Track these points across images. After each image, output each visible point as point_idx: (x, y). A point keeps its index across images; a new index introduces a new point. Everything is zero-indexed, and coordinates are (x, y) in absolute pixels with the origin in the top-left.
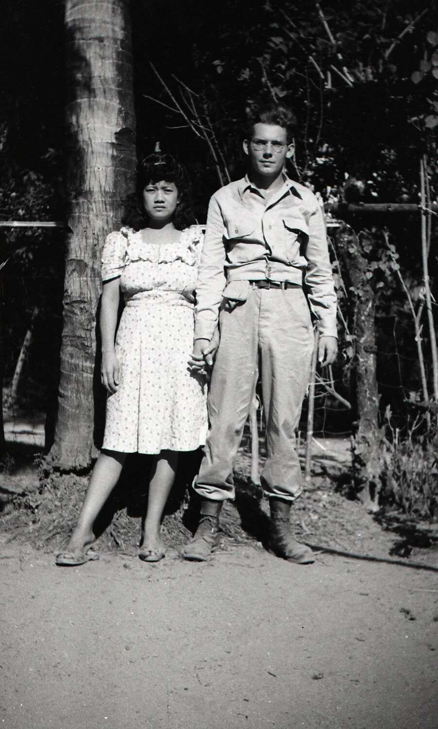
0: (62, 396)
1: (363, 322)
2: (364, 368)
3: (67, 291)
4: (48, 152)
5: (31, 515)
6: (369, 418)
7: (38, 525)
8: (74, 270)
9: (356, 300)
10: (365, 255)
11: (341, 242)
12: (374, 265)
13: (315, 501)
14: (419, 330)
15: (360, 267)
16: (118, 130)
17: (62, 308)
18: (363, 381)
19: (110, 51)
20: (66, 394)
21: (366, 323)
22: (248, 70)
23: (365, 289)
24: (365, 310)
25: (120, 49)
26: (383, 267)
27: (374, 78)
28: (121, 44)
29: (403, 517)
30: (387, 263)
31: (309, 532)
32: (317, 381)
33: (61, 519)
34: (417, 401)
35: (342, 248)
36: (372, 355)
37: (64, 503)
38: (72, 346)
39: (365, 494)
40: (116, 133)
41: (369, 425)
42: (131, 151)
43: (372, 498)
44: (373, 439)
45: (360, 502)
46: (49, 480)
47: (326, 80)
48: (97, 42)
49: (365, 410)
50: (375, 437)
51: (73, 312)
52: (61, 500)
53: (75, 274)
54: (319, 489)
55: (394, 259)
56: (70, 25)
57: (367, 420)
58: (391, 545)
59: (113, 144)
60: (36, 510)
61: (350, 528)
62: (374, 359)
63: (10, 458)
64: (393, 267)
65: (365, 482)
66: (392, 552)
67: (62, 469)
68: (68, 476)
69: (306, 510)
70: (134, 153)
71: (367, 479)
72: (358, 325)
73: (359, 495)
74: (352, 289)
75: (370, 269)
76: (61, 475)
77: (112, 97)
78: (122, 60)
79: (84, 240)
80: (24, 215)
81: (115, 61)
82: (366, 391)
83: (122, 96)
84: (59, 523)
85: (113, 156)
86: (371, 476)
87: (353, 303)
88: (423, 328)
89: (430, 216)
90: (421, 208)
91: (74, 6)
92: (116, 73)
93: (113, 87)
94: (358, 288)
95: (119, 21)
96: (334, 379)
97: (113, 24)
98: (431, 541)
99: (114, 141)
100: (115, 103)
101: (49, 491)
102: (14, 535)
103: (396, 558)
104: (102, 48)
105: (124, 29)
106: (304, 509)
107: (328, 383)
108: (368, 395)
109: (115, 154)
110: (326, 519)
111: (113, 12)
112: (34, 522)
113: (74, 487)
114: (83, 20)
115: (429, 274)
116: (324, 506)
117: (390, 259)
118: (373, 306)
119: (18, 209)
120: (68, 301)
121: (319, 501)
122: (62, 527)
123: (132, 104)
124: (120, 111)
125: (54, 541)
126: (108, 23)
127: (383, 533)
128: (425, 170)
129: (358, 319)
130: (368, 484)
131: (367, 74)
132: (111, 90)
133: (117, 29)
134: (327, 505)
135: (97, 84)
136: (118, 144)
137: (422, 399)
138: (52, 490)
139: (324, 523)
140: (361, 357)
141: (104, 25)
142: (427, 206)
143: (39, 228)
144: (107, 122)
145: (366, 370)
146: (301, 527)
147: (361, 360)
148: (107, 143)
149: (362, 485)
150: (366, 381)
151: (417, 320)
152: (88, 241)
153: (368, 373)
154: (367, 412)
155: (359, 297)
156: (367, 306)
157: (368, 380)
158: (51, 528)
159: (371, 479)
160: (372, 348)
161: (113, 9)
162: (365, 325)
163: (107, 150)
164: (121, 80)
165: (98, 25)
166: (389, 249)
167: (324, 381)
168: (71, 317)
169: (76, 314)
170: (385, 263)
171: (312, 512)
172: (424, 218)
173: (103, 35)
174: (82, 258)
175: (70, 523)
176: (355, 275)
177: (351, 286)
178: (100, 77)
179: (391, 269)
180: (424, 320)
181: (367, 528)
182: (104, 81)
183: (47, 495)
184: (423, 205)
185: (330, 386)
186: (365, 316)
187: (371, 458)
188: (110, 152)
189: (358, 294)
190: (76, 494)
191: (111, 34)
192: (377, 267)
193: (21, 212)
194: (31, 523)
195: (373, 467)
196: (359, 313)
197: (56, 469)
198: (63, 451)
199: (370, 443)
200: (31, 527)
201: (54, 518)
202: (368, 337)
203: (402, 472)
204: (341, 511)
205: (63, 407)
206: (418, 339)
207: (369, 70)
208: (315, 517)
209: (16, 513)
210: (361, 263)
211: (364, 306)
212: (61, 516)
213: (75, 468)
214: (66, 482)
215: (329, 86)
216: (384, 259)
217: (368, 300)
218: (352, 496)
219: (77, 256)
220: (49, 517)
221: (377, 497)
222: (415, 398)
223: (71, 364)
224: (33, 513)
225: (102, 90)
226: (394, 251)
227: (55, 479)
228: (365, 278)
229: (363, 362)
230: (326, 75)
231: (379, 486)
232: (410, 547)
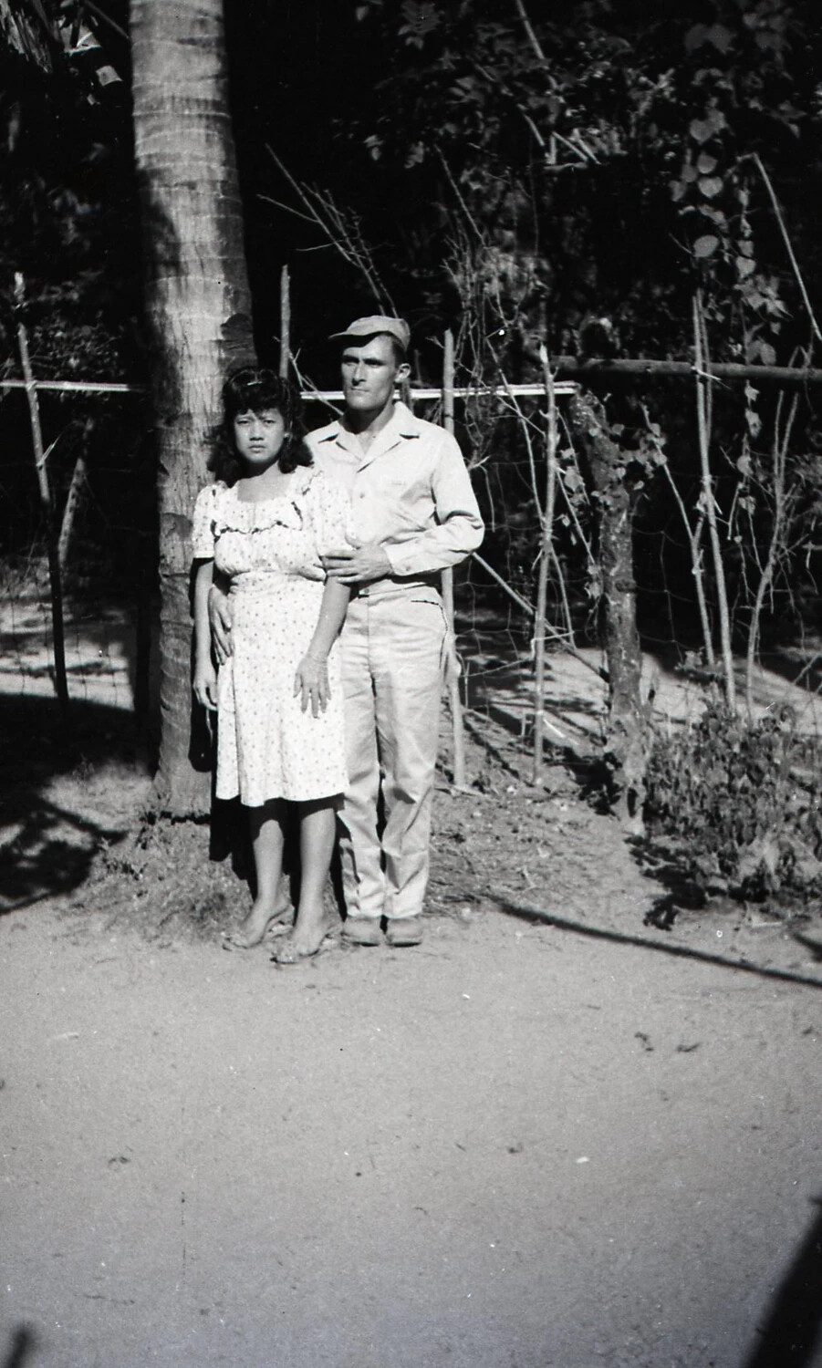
0: (167, 708)
1: (615, 544)
2: (616, 615)
3: (164, 557)
5: (134, 883)
6: (625, 692)
7: (146, 899)
8: (172, 530)
9: (602, 510)
10: (614, 439)
11: (577, 418)
12: (629, 457)
13: (548, 821)
14: (697, 557)
15: (606, 457)
16: (226, 319)
17: (160, 581)
18: (616, 636)
19: (207, 199)
20: (172, 706)
21: (618, 546)
23: (615, 493)
24: (616, 526)
25: (222, 197)
26: (642, 459)
27: (622, 148)
28: (222, 187)
29: (672, 845)
30: (648, 452)
31: (533, 885)
32: (548, 633)
33: (178, 891)
34: (697, 666)
35: (579, 426)
36: (628, 595)
37: (181, 864)
38: (177, 637)
39: (621, 807)
40: (223, 325)
41: (627, 702)
42: (246, 346)
43: (632, 813)
44: (634, 724)
45: (615, 818)
46: (156, 829)
47: (547, 148)
48: (186, 189)
49: (620, 679)
50: (636, 719)
51: (175, 589)
52: (176, 860)
53: (175, 536)
54: (555, 795)
55: (658, 447)
56: (142, 164)
57: (622, 694)
58: (648, 906)
59: (219, 342)
60: (141, 876)
61: (594, 873)
62: (632, 600)
64: (656, 461)
65: (622, 789)
66: (651, 919)
67: (173, 815)
68: (184, 824)
69: (533, 842)
70: (252, 348)
71: (625, 785)
72: (606, 549)
73: (613, 807)
74: (595, 494)
75: (622, 462)
76: (173, 823)
77: (214, 270)
78: (225, 213)
79: (186, 487)
80: (79, 366)
81: (215, 216)
82: (620, 651)
83: (227, 267)
84: (175, 896)
85: (220, 361)
86: (631, 781)
87: (599, 515)
88: (704, 554)
89: (709, 384)
90: (695, 372)
91: (148, 134)
92: (217, 233)
93: (214, 255)
94: (604, 493)
95: (217, 152)
96: (573, 628)
97: (208, 159)
98: (707, 895)
99: (221, 337)
100: (218, 279)
101: (158, 846)
102: (113, 916)
103: (652, 934)
104: (195, 197)
105: (224, 164)
106: (530, 840)
107: (565, 635)
108: (624, 657)
109: (223, 355)
110: (561, 858)
111: (207, 141)
112: (140, 895)
113: (193, 840)
114: (161, 157)
115: (711, 472)
116: (561, 831)
117: (652, 446)
118: (628, 517)
119: (68, 358)
120: (167, 573)
121: (555, 820)
122: (181, 903)
123: (244, 274)
124: (227, 291)
125: (171, 925)
126: (201, 159)
127: (643, 881)
128: (700, 313)
129: (606, 539)
130: (626, 792)
131: (614, 143)
132: (211, 260)
133: (215, 166)
134: (566, 829)
135: (188, 256)
136: (227, 341)
137: (705, 662)
138: (162, 845)
139: (557, 867)
140: (613, 599)
141: (194, 163)
142: (705, 370)
144: (209, 311)
145: (620, 618)
146: (523, 875)
147: (612, 603)
148: (211, 341)
149: (618, 794)
150: (620, 636)
151: (695, 541)
152: (192, 488)
153: (624, 625)
154: (623, 683)
155: (607, 507)
156: (620, 519)
157: (623, 633)
158: (165, 904)
159: (630, 785)
160: (627, 584)
161: (208, 135)
162: (616, 549)
163: (211, 351)
164: (225, 243)
165: (186, 163)
166: (650, 431)
167: (560, 632)
168: (173, 597)
169: (180, 593)
170: (645, 452)
171: (542, 846)
172: (700, 386)
173: (194, 179)
174: (185, 514)
175: (190, 895)
176: (600, 471)
177: (595, 489)
178: (194, 242)
179: (653, 463)
180: (706, 542)
181: (619, 871)
182: (201, 248)
183: (153, 851)
184: (698, 368)
185: (567, 639)
186: (616, 534)
187: (630, 754)
188: (216, 354)
189: (605, 503)
190: (197, 852)
191: (206, 175)
192: (632, 460)
193: (73, 362)
194: (135, 897)
195: (635, 767)
196: (607, 530)
197: (166, 815)
198: (174, 789)
199: (628, 732)
200: (137, 903)
201: (168, 888)
202: (622, 566)
203: (673, 780)
204: (587, 837)
205: (170, 726)
206: (697, 572)
207: (615, 136)
208: (544, 854)
209: (111, 879)
210: (609, 453)
211: (614, 520)
212: (178, 885)
213: (193, 814)
214: (181, 834)
215: (551, 158)
216: (643, 447)
217: (620, 511)
218: (603, 808)
219: (176, 510)
220: (160, 886)
221: (640, 811)
222: (695, 660)
223: (178, 664)
224: (136, 878)
225: (198, 263)
226: (658, 434)
227: (165, 829)
228: (614, 478)
229: (615, 606)
230: (547, 143)
231: (642, 794)
232: (675, 907)
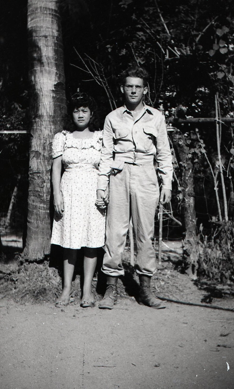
0: (29, 222)
1: (187, 180)
2: (188, 204)
3: (30, 167)
4: (24, 92)
5: (14, 285)
6: (191, 230)
7: (18, 289)
8: (34, 157)
9: (183, 169)
10: (187, 145)
11: (175, 139)
12: (192, 150)
13: (163, 275)
14: (216, 184)
15: (185, 151)
16: (56, 83)
17: (28, 176)
18: (188, 212)
19: (51, 42)
20: (31, 221)
21: (189, 181)
22: (125, 49)
23: (187, 163)
24: (188, 174)
25: (56, 42)
26: (197, 151)
27: (191, 53)
28: (56, 38)
29: (209, 282)
30: (199, 149)
31: (159, 291)
32: (164, 212)
33: (29, 287)
34: (216, 221)
35: (175, 141)
36: (192, 198)
37: (31, 278)
38: (34, 196)
39: (189, 271)
40: (55, 85)
41: (191, 234)
42: (63, 94)
43: (193, 273)
44: (194, 242)
45: (187, 275)
46: (23, 266)
47: (166, 54)
48: (44, 38)
49: (189, 226)
50: (194, 240)
51: (34, 178)
52: (29, 276)
53: (35, 158)
54: (166, 268)
55: (202, 147)
56: (30, 29)
57: (190, 231)
58: (202, 297)
59: (53, 90)
60: (16, 282)
61: (181, 289)
62: (193, 199)
63: (4, 255)
64: (202, 151)
65: (189, 264)
66: (203, 301)
67: (29, 260)
68: (33, 264)
69: (159, 279)
70: (65, 95)
71: (191, 263)
72: (184, 182)
73: (186, 271)
74: (181, 163)
75: (190, 152)
76: (29, 264)
77: (52, 66)
78: (57, 47)
79: (39, 141)
80: (10, 127)
81: (54, 48)
82: (189, 217)
83: (57, 66)
84: (28, 288)
85: (53, 97)
86: (193, 261)
87: (182, 171)
88: (218, 183)
89: (220, 124)
90: (216, 120)
91: (32, 20)
92: (54, 54)
93: (53, 61)
94: (184, 163)
95: (55, 27)
96: (173, 211)
97: (52, 28)
98: (223, 294)
99: (54, 89)
100: (54, 70)
101: (23, 272)
102: (4, 296)
103: (204, 304)
104: (47, 41)
105: (58, 31)
106: (157, 279)
107: (170, 212)
108: (190, 219)
109: (54, 95)
110: (168, 284)
111: (52, 22)
112: (15, 288)
113: (36, 269)
114: (37, 27)
115: (221, 154)
116: (168, 277)
117: (200, 147)
118: (192, 171)
119: (7, 124)
120: (31, 173)
121: (166, 275)
122: (30, 291)
123: (63, 70)
124: (57, 74)
125: (25, 298)
126: (50, 28)
127: (199, 291)
128: (217, 100)
129: (184, 178)
130: (191, 265)
131: (187, 51)
132: (51, 62)
133: (54, 31)
134: (170, 277)
135: (44, 60)
136: (55, 91)
137: (219, 220)
138: (25, 272)
139: (167, 286)
140: (186, 199)
141: (47, 29)
142: (219, 119)
143: (17, 134)
144: (50, 79)
145: (189, 205)
146: (155, 288)
147: (186, 200)
148: (50, 90)
149: (188, 266)
150: (189, 211)
151: (215, 178)
152: (41, 141)
153: (190, 207)
154: (190, 227)
155: (185, 167)
156: (189, 172)
157: (190, 211)
158: (24, 291)
159: (192, 263)
160: (192, 194)
161: (52, 21)
162: (188, 182)
163: (50, 94)
164: (57, 58)
165: (44, 29)
166: (200, 142)
167: (168, 212)
168: (32, 181)
169: (35, 179)
170: (198, 149)
171: (161, 281)
172: (217, 125)
173: (47, 35)
174: (38, 150)
175: (34, 288)
176: (182, 156)
177: (181, 161)
178: (46, 56)
179: (201, 152)
180: (219, 178)
181: (190, 288)
182: (48, 58)
183: (22, 274)
185: (171, 214)
186: (188, 177)
187: (192, 252)
188: (52, 95)
189: (184, 166)
190: (37, 273)
191: (51, 34)
192: (194, 151)
193: (8, 126)
194: (13, 289)
195: (194, 256)
196: (185, 175)
197: (27, 261)
198: (30, 250)
199: (192, 244)
200: (14, 291)
201: (26, 286)
202: (190, 188)
203: (208, 259)
204: (177, 280)
205: (30, 228)
206: (216, 189)
207: (188, 49)
208: (163, 283)
209: (6, 284)
210: (185, 150)
211: (187, 172)
212: (29, 285)
213: (36, 260)
214: (32, 267)
215: (167, 57)
216: (197, 147)
217: (189, 169)
218: (183, 272)
219: (35, 149)
220: (23, 285)
221: (196, 272)
222: (215, 220)
223: (34, 205)
224: (15, 283)
225: (47, 63)
226: (203, 143)
227: (26, 266)
228: (187, 157)
229: (187, 201)
230: (166, 52)
231: (197, 266)
232: (212, 298)
